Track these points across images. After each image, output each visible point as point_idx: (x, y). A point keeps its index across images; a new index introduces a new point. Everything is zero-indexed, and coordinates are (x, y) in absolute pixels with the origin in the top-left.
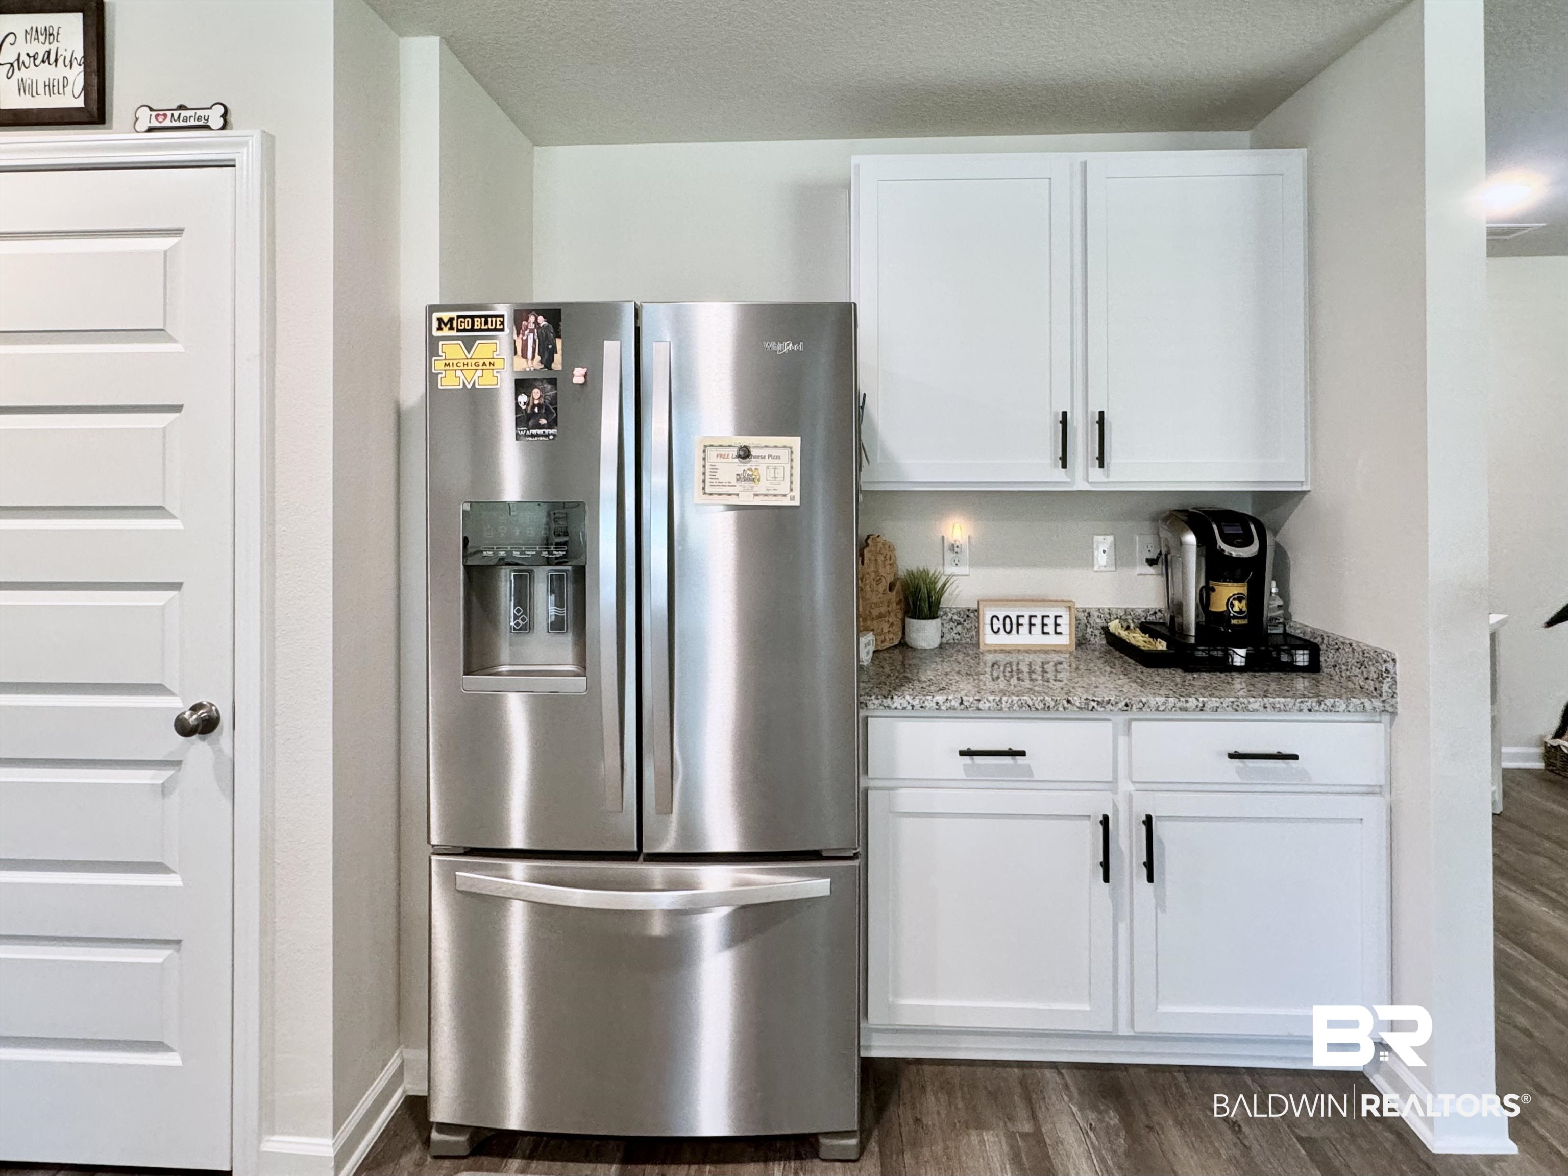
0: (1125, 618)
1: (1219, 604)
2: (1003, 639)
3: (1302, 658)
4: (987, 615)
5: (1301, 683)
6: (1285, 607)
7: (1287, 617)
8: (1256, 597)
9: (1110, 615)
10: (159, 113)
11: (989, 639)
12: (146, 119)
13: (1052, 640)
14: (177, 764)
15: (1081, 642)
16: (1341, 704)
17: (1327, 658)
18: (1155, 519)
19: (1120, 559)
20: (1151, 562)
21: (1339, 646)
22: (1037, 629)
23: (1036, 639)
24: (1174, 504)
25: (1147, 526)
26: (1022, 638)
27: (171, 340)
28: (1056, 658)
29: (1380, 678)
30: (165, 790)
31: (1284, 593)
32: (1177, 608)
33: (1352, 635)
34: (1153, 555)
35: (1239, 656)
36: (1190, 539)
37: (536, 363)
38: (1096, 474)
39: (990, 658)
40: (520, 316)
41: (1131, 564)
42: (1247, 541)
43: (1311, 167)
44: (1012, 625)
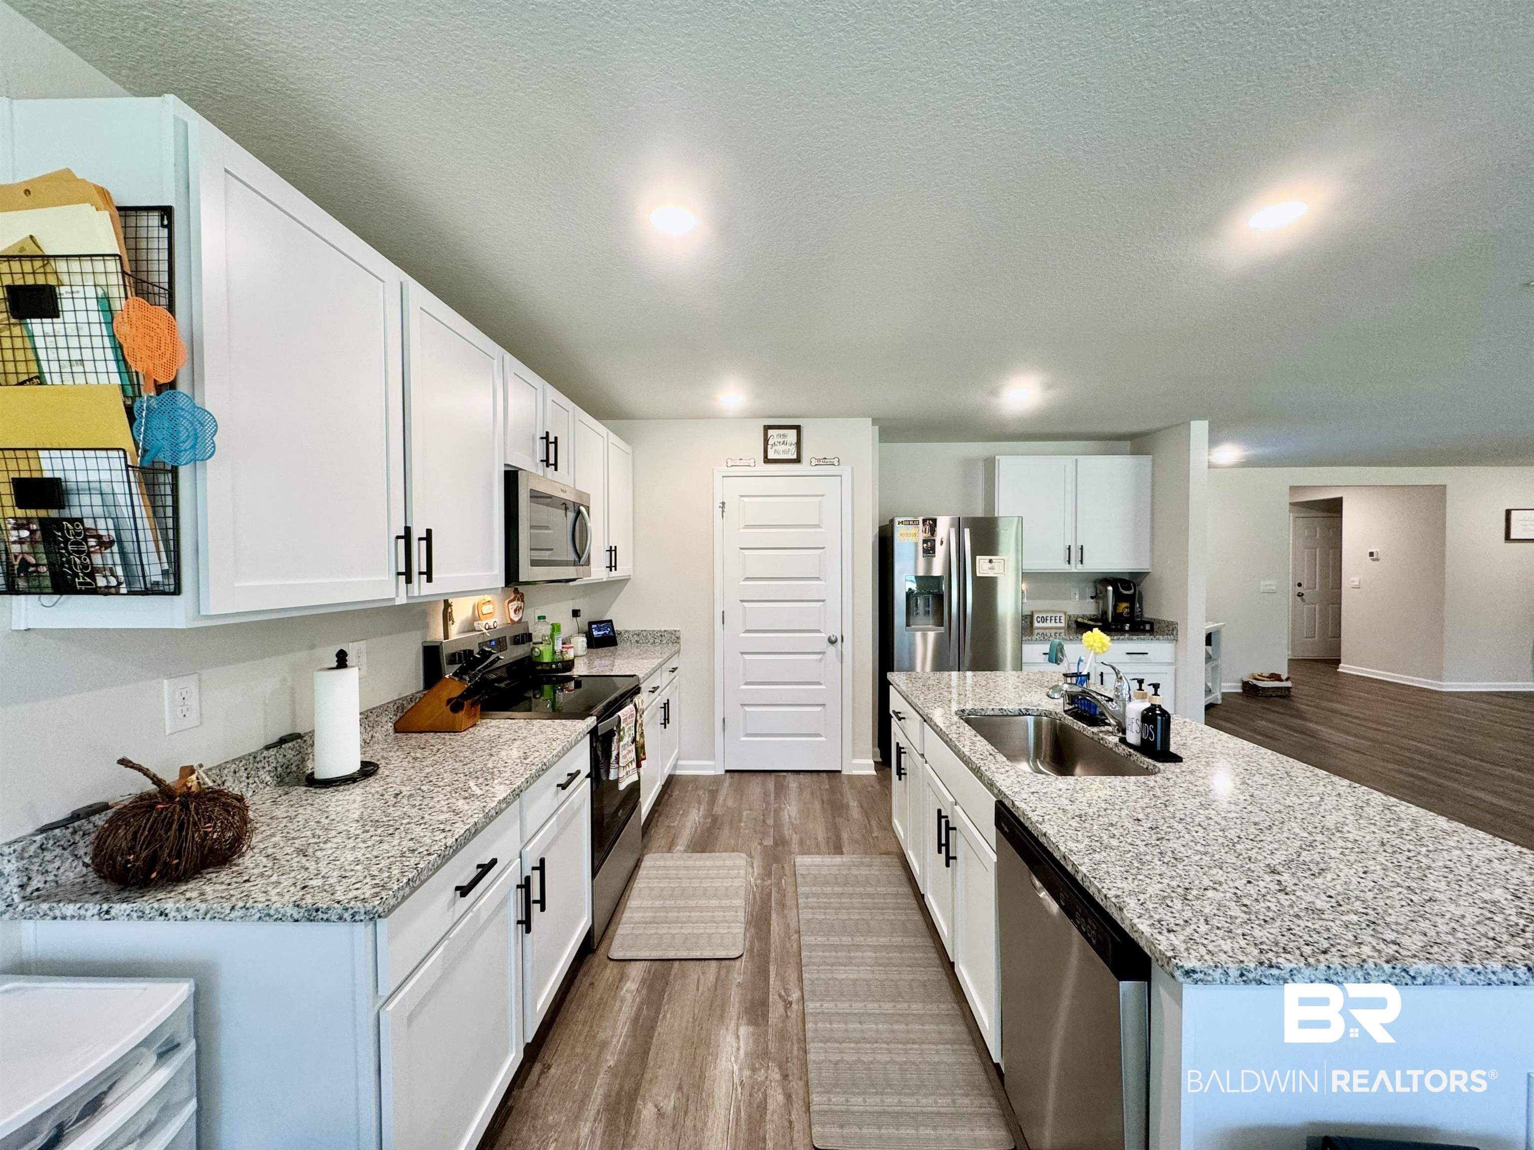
0: (1083, 617)
1: (1120, 610)
2: (1041, 625)
3: (1148, 627)
4: (1035, 616)
5: (1147, 636)
6: (1141, 611)
7: (1142, 615)
8: (1132, 608)
9: (1078, 617)
10: (819, 460)
11: (1036, 624)
12: (814, 462)
13: (1059, 625)
14: (823, 653)
15: (1069, 626)
16: (1161, 637)
17: (1155, 627)
18: (1095, 582)
19: (1082, 597)
20: (1092, 598)
21: (1160, 621)
22: (1053, 621)
23: (1053, 624)
24: (1101, 577)
25: (1091, 584)
26: (1048, 624)
27: (821, 528)
28: (1059, 631)
29: (1173, 630)
30: (820, 660)
31: (1141, 607)
32: (1105, 613)
33: (1164, 618)
34: (1093, 595)
35: (1127, 627)
36: (1110, 588)
37: (929, 535)
38: (1079, 566)
39: (1036, 631)
40: (924, 521)
41: (1086, 598)
42: (1130, 589)
43: (1153, 461)
44: (1044, 620)
